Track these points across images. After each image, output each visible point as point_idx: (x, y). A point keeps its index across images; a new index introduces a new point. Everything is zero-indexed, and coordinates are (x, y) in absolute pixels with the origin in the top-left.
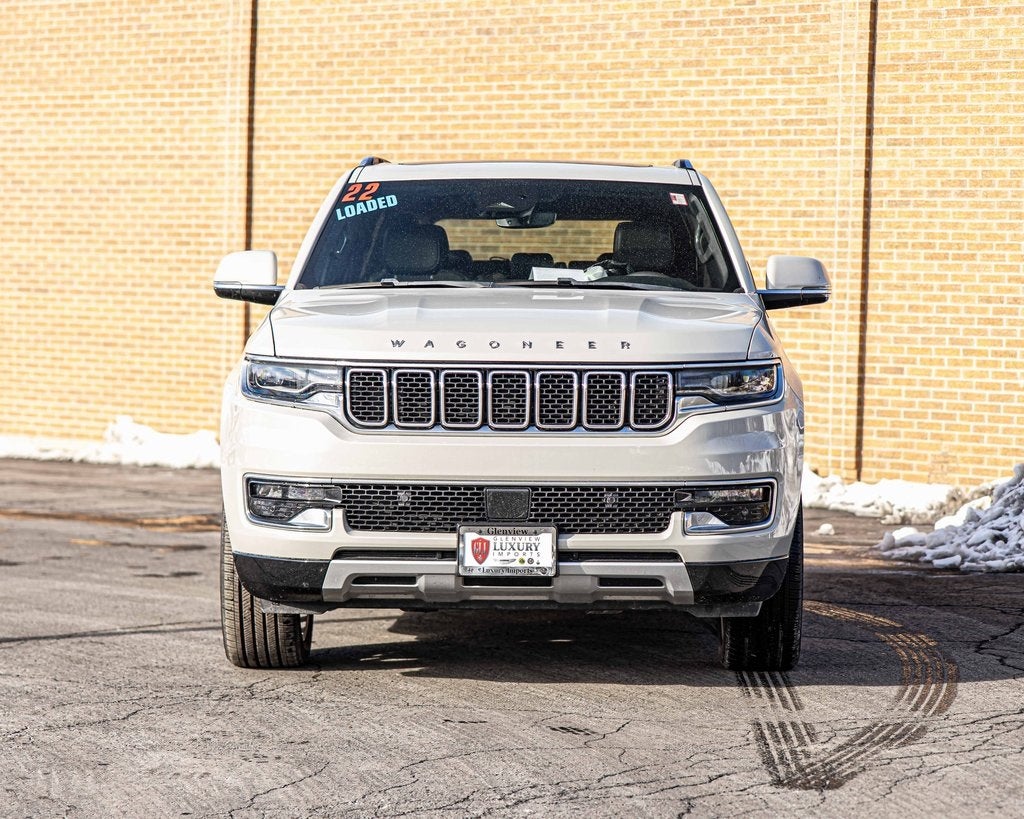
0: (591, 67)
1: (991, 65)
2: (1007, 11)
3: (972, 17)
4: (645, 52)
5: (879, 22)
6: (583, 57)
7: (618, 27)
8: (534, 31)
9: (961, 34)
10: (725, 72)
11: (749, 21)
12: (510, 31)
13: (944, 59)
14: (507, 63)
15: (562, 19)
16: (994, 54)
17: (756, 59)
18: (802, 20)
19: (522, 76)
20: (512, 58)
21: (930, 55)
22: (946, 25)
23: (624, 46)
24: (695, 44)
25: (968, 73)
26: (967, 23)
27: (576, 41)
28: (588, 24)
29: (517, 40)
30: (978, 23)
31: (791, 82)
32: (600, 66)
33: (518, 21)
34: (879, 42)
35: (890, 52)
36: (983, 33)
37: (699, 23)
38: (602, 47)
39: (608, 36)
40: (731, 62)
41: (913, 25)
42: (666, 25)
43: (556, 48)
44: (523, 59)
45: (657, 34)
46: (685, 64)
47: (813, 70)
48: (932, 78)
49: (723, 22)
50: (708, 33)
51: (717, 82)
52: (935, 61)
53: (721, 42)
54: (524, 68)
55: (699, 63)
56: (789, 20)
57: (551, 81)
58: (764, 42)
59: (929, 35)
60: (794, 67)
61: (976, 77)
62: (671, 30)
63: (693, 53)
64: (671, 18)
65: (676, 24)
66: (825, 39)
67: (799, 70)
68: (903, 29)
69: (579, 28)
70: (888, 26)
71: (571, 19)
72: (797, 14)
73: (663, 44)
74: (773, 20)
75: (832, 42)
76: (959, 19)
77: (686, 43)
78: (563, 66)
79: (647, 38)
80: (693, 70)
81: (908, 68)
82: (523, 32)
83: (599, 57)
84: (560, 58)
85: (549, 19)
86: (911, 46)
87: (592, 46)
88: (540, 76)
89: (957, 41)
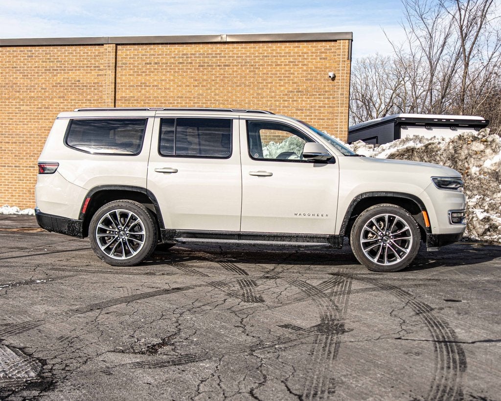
0: (30, 97)
1: (149, 100)
2: (153, 86)
3: (143, 87)
4: (47, 94)
5: (117, 87)
6: (28, 94)
7: (38, 87)
8: (12, 87)
9: (140, 92)
10: (71, 100)
11: (78, 86)
12: (4, 87)
13: (136, 98)
14: (3, 95)
15: (21, 84)
16: (150, 97)
17: (81, 97)
18: (94, 86)
19: (8, 99)
20: (5, 94)
21: (132, 97)
22: (136, 89)
23: (40, 92)
24: (62, 92)
25: (142, 102)
26: (142, 89)
27: (25, 90)
28: (29, 85)
29: (7, 89)
30: (145, 89)
31: (91, 103)
32: (33, 97)
33: (7, 84)
34: (117, 93)
35: (120, 96)
36: (146, 92)
37: (63, 86)
38: (33, 92)
39: (35, 89)
40: (73, 97)
41: (127, 89)
42: (53, 86)
43: (19, 92)
44: (9, 94)
45: (50, 89)
46: (59, 97)
47: (98, 100)
48: (132, 103)
49: (70, 86)
50: (66, 89)
51: (69, 103)
52: (133, 99)
53: (70, 92)
54: (9, 97)
55: (63, 97)
56: (90, 86)
57: (18, 101)
58: (83, 92)
59: (131, 92)
60: (92, 99)
61: (145, 103)
62: (55, 88)
63: (62, 95)
64: (55, 84)
65: (56, 86)
66: (101, 92)
67: (93, 100)
68: (124, 90)
69: (26, 86)
70: (119, 89)
71: (23, 84)
72: (92, 84)
73: (52, 92)
74: (86, 86)
75: (103, 93)
76: (139, 88)
77: (59, 92)
78: (21, 97)
79: (47, 90)
80: (62, 99)
81: (125, 100)
82: (8, 87)
83: (32, 94)
84: (20, 94)
85: (17, 83)
86: (126, 94)
87: (30, 92)
88: (14, 100)
89: (139, 94)
